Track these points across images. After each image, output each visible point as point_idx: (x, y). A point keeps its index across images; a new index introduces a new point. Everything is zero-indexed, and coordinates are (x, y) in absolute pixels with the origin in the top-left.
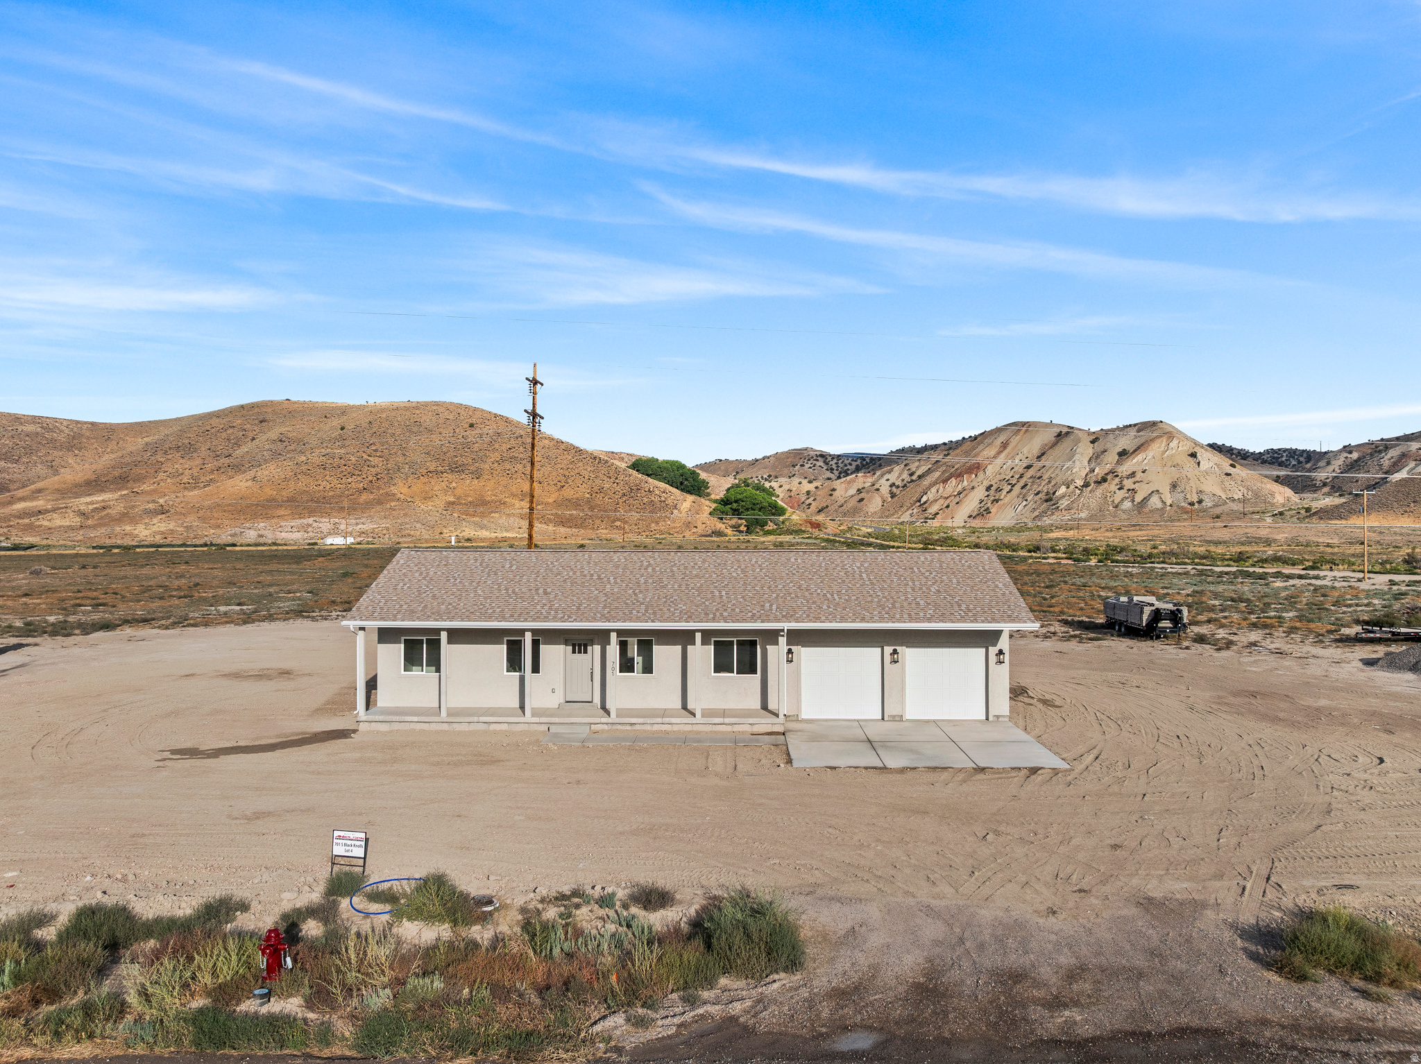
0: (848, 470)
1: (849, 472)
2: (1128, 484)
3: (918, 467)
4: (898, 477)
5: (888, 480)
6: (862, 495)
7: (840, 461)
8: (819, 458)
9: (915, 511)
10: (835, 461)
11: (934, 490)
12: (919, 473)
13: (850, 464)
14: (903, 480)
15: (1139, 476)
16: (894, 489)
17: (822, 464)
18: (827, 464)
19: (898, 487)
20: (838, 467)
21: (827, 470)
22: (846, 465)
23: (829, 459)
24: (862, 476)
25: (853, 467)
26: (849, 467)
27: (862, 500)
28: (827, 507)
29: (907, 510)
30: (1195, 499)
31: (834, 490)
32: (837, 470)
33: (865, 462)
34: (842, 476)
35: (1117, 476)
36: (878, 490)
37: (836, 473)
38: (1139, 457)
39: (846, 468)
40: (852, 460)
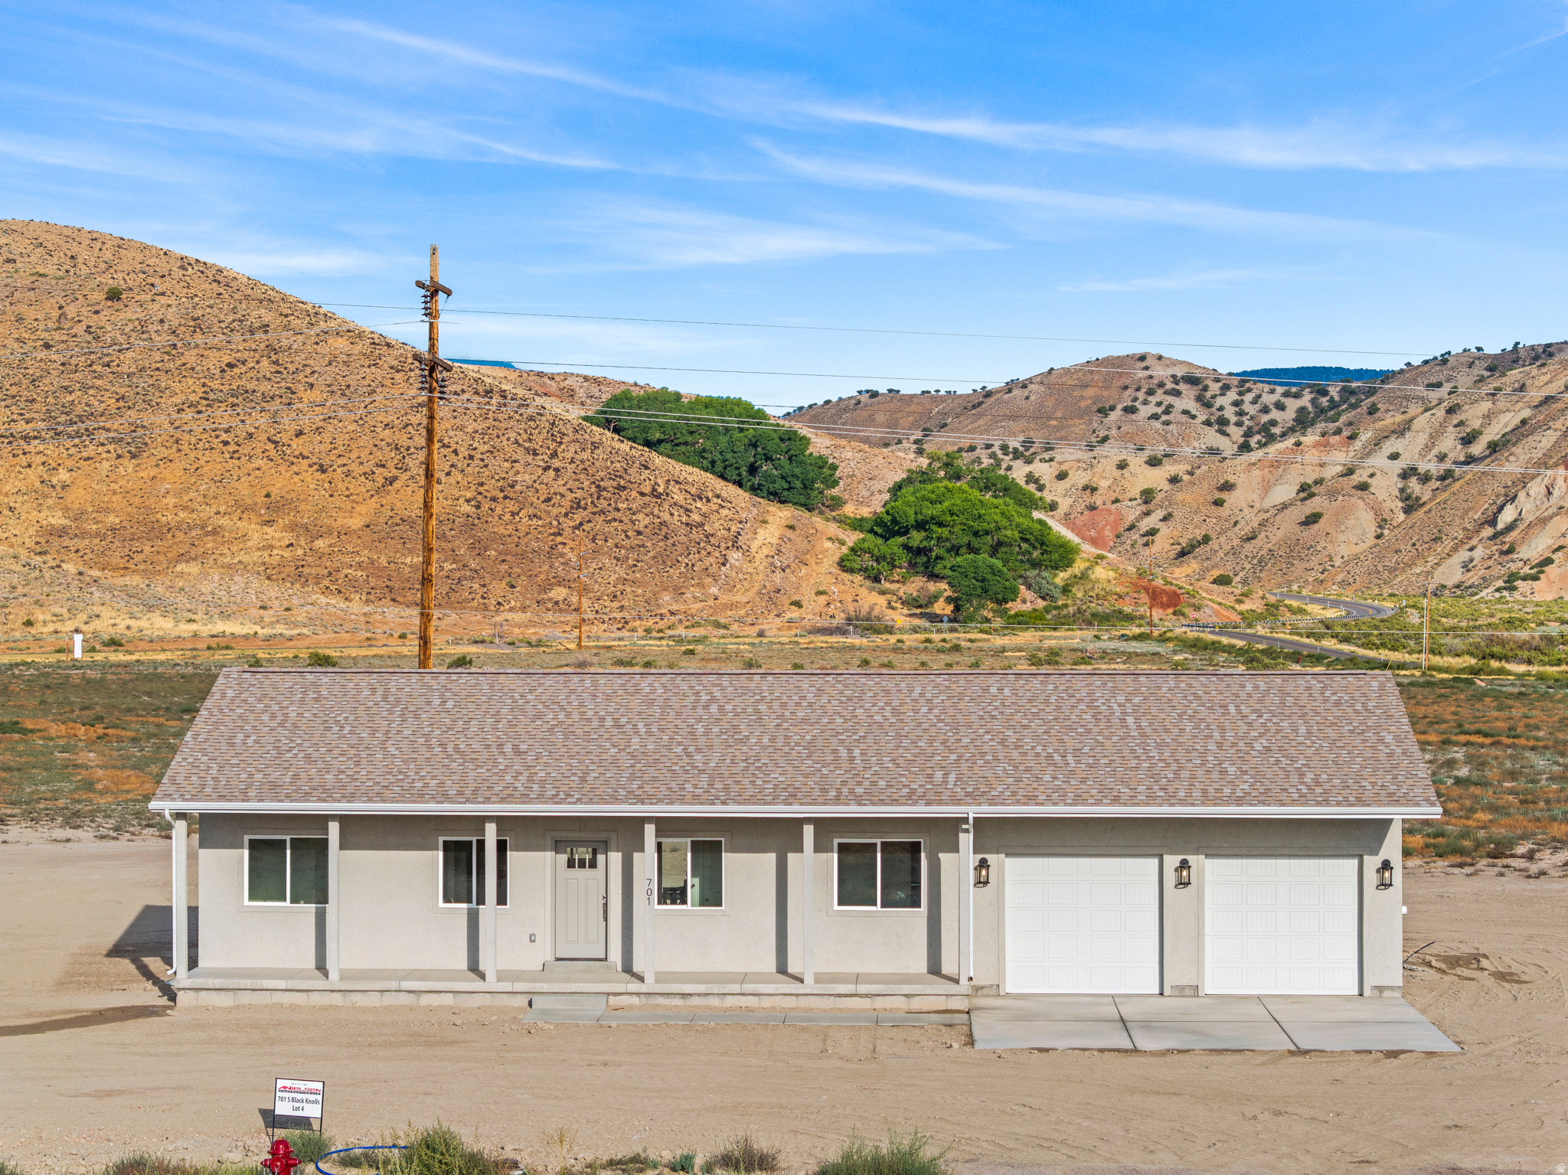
0: (1273, 423)
1: (1276, 430)
3: (1488, 417)
4: (1428, 448)
5: (1394, 457)
6: (1315, 504)
7: (1249, 397)
8: (1182, 387)
9: (1479, 553)
10: (1232, 396)
11: (1536, 488)
12: (1493, 433)
13: (1280, 407)
14: (1442, 458)
16: (1414, 485)
17: (1192, 406)
18: (1208, 405)
19: (1425, 478)
20: (1241, 414)
21: (1208, 423)
22: (1265, 410)
23: (1215, 388)
24: (1316, 445)
25: (1288, 416)
26: (1275, 414)
27: (1313, 519)
28: (1206, 539)
29: (1455, 549)
31: (1227, 487)
32: (1239, 424)
33: (1324, 401)
34: (1253, 441)
36: (1363, 487)
37: (1237, 433)
39: (1265, 418)
40: (1286, 394)
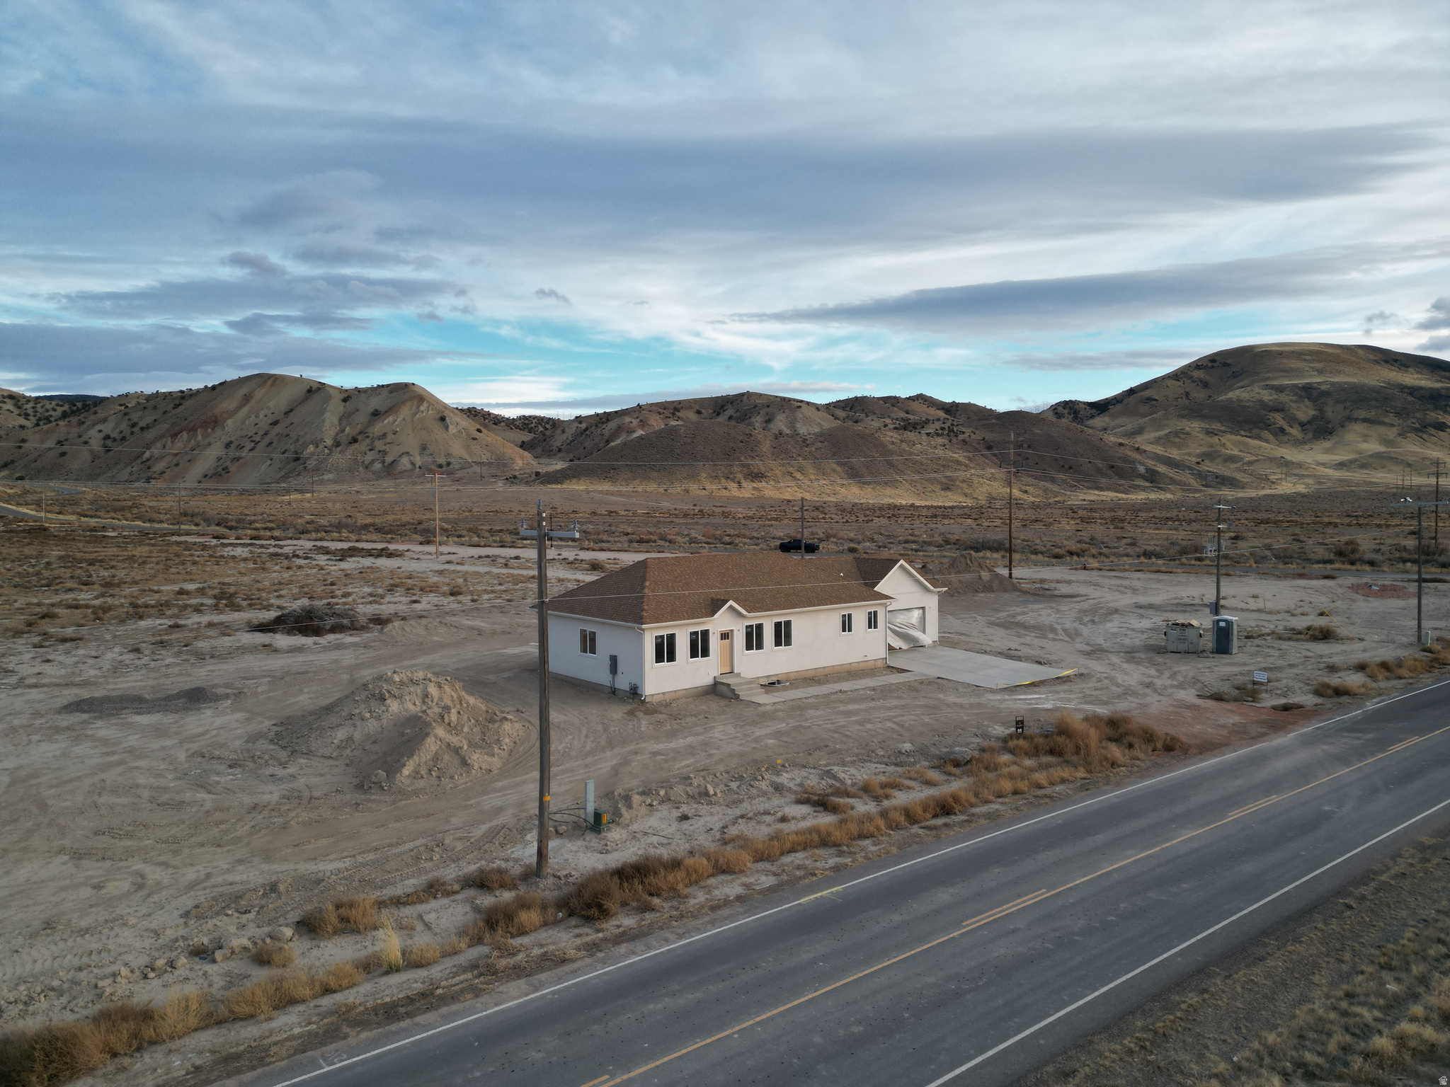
2: (379, 445)
15: (390, 437)
30: (444, 463)
35: (368, 437)
38: (391, 419)
